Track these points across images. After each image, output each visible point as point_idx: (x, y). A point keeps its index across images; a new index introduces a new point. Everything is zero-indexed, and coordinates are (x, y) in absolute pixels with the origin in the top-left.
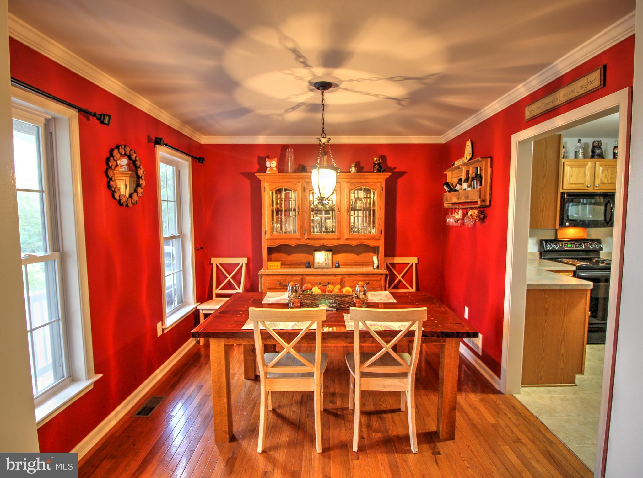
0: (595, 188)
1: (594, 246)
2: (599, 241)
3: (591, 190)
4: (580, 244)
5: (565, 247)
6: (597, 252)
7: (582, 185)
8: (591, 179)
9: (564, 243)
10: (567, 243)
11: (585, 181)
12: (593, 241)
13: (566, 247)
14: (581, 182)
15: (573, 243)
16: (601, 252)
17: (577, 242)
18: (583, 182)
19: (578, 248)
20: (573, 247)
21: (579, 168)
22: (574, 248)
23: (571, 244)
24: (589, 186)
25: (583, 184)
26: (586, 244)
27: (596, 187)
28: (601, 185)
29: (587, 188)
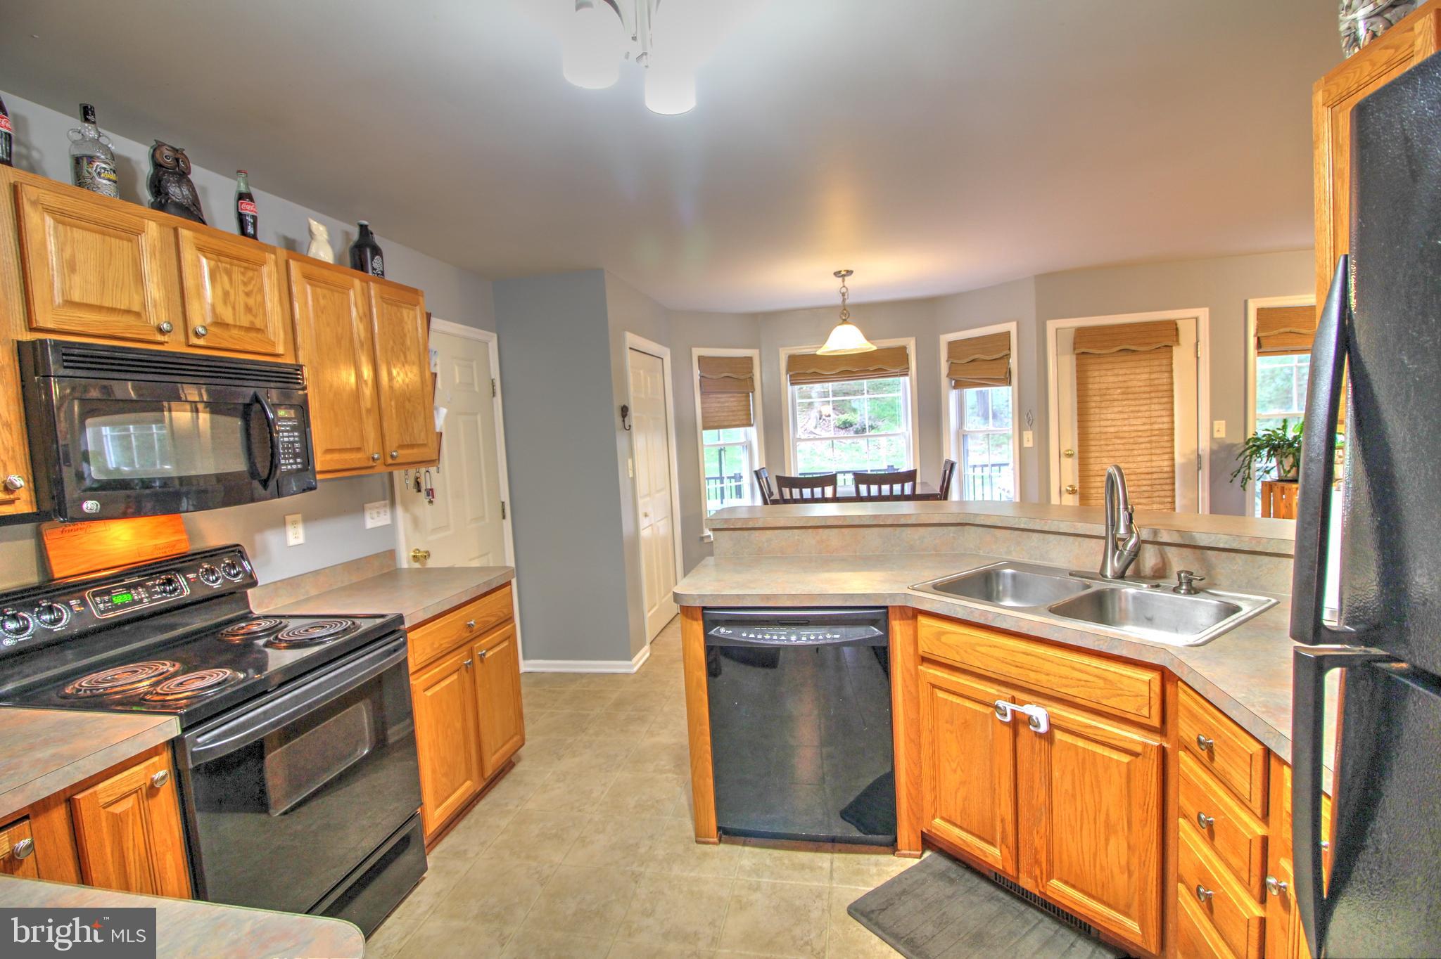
0: (194, 341)
1: (220, 573)
2: (236, 553)
3: (174, 344)
4: (169, 582)
5: (102, 612)
6: (235, 595)
7: (131, 320)
8: (168, 299)
9: (95, 595)
10: (108, 592)
11: (144, 306)
12: (212, 555)
13: (107, 610)
14: (123, 306)
15: (135, 586)
16: (249, 591)
17: (150, 576)
18: (136, 308)
19: (161, 600)
20: (141, 601)
21: (103, 233)
22: (146, 605)
23: (129, 587)
24: (165, 326)
25: (138, 314)
26: (191, 576)
27: (197, 335)
28: (213, 329)
29: (160, 338)
